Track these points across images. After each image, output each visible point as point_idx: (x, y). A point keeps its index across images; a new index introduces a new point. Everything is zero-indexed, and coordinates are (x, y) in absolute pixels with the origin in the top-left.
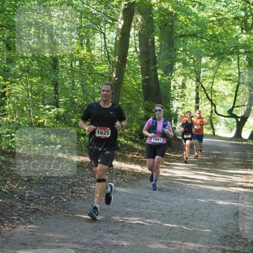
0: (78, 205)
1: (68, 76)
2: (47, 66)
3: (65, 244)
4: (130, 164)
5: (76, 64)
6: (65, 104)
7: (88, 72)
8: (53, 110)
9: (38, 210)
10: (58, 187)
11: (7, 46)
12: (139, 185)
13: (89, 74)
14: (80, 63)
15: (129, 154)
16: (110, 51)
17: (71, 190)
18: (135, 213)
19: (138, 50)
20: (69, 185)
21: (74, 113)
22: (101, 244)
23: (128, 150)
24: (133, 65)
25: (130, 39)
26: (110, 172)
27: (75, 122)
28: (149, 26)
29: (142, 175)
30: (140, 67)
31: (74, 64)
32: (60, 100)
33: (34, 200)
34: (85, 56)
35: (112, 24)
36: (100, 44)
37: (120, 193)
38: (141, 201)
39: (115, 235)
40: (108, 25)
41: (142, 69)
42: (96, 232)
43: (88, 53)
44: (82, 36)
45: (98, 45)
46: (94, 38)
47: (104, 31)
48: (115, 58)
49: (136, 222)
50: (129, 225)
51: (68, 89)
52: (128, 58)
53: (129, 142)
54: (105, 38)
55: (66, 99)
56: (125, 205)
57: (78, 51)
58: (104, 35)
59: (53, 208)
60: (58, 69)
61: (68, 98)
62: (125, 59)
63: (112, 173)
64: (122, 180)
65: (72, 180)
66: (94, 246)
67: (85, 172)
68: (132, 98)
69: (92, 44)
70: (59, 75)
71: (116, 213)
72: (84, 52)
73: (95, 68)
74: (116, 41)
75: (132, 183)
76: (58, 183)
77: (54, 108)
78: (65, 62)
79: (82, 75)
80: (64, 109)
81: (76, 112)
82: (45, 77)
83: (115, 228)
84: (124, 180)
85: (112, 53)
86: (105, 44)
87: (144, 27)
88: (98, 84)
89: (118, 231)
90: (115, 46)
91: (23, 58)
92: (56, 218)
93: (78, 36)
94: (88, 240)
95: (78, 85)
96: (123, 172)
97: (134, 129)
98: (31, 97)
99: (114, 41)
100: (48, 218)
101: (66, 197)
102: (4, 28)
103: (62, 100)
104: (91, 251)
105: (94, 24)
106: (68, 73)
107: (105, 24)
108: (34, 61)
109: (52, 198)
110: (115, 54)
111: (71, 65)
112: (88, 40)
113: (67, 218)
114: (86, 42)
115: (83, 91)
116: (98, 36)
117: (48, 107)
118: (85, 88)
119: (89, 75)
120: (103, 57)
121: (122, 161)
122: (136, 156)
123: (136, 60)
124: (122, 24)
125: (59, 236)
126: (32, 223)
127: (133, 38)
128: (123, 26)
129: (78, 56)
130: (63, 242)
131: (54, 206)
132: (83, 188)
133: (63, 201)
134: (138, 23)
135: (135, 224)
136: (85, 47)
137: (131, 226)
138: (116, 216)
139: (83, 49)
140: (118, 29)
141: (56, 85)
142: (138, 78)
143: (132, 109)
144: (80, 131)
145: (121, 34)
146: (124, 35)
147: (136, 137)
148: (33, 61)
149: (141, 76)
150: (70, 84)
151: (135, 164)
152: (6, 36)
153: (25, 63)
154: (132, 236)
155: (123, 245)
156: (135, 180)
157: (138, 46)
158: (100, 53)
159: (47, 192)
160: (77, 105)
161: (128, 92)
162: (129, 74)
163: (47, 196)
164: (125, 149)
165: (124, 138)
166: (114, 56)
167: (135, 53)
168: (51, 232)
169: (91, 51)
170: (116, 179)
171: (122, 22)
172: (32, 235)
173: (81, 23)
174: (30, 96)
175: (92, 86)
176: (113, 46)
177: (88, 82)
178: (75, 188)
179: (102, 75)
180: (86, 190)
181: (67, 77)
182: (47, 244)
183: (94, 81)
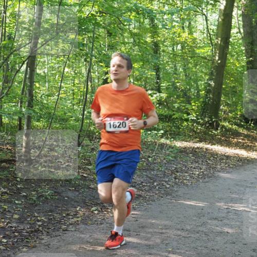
0: (182, 191)
1: (170, 60)
2: (148, 51)
3: (168, 231)
4: (235, 149)
5: (178, 48)
6: (167, 88)
7: (190, 55)
8: (155, 96)
9: (140, 196)
10: (161, 173)
11: (108, 32)
12: (245, 171)
13: (191, 57)
14: (182, 47)
15: (234, 138)
16: (212, 33)
17: (174, 176)
18: (240, 199)
19: (242, 30)
20: (171, 171)
21: (177, 98)
22: (205, 231)
23: (232, 134)
24: (236, 47)
25: (233, 20)
26: (214, 157)
27: (178, 107)
28: (253, 5)
29: (248, 160)
30: (244, 48)
31: (175, 48)
32: (162, 85)
33: (137, 186)
34: (186, 40)
35: (214, 5)
36: (202, 26)
37: (225, 179)
38: (247, 187)
39: (220, 222)
40: (210, 7)
41: (246, 50)
42: (200, 218)
43: (190, 36)
44: (183, 19)
45: (200, 27)
46: (196, 21)
47: (205, 13)
48: (217, 40)
49: (241, 209)
50: (234, 212)
51: (170, 73)
52: (231, 40)
53: (234, 127)
54: (207, 20)
55: (167, 84)
56: (229, 191)
57: (179, 34)
58: (206, 17)
59: (156, 194)
60: (160, 54)
61: (171, 82)
62: (228, 41)
63: (216, 158)
64: (227, 165)
65: (175, 166)
66: (198, 233)
67: (188, 158)
68: (236, 80)
69: (193, 27)
70: (161, 59)
71: (220, 199)
72: (185, 35)
73: (197, 51)
74: (218, 23)
75: (237, 169)
76: (160, 169)
77: (156, 94)
78: (166, 46)
79: (184, 59)
80: (166, 93)
81: (178, 97)
82: (146, 62)
83: (220, 215)
84: (229, 166)
85: (214, 35)
86: (207, 26)
87: (247, 7)
88: (200, 67)
89: (223, 217)
90: (218, 28)
91: (124, 43)
92: (159, 204)
93: (178, 19)
94: (192, 226)
95: (181, 69)
96: (228, 157)
97: (239, 113)
98: (133, 83)
99: (216, 23)
100: (150, 204)
101: (170, 183)
102: (104, 14)
103: (164, 85)
104: (194, 238)
105: (195, 6)
106: (169, 57)
107: (207, 5)
108: (136, 46)
109: (155, 184)
110: (217, 35)
111: (173, 49)
112: (190, 23)
113: (170, 204)
114: (187, 25)
115: (186, 75)
116: (200, 19)
117: (150, 92)
118: (187, 72)
119: (191, 59)
120: (205, 40)
121: (226, 146)
122: (241, 141)
123: (241, 41)
124: (224, 4)
125: (163, 223)
126: (135, 210)
127: (236, 18)
128: (226, 7)
129: (180, 40)
130: (166, 229)
131: (157, 192)
132: (186, 174)
133: (166, 188)
134: (241, 3)
135: (240, 210)
136: (186, 30)
137: (237, 213)
138: (220, 203)
139: (184, 32)
140: (220, 10)
141: (157, 70)
142: (242, 60)
143: (236, 92)
144: (183, 116)
145: (223, 15)
146: (227, 16)
147: (241, 121)
148: (134, 46)
149: (245, 57)
150: (172, 68)
151: (240, 148)
152: (106, 22)
153: (126, 49)
154: (238, 223)
155: (227, 232)
156: (240, 166)
157: (241, 26)
158: (203, 36)
159: (150, 178)
160: (179, 89)
161: (232, 74)
162: (232, 56)
163: (150, 183)
164: (229, 134)
165: (229, 122)
166: (217, 39)
167: (239, 34)
168: (155, 218)
169: (193, 34)
170: (220, 165)
171: (224, 3)
172: (135, 221)
173: (182, 5)
174: (132, 81)
175: (194, 70)
176: (216, 27)
177: (190, 65)
178: (178, 174)
179: (205, 58)
180: (189, 175)
181: (169, 62)
182: (151, 230)
183: (196, 65)
